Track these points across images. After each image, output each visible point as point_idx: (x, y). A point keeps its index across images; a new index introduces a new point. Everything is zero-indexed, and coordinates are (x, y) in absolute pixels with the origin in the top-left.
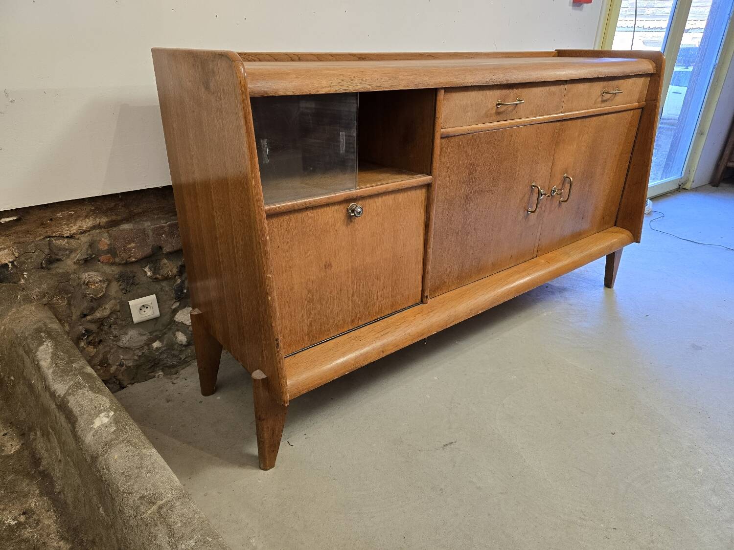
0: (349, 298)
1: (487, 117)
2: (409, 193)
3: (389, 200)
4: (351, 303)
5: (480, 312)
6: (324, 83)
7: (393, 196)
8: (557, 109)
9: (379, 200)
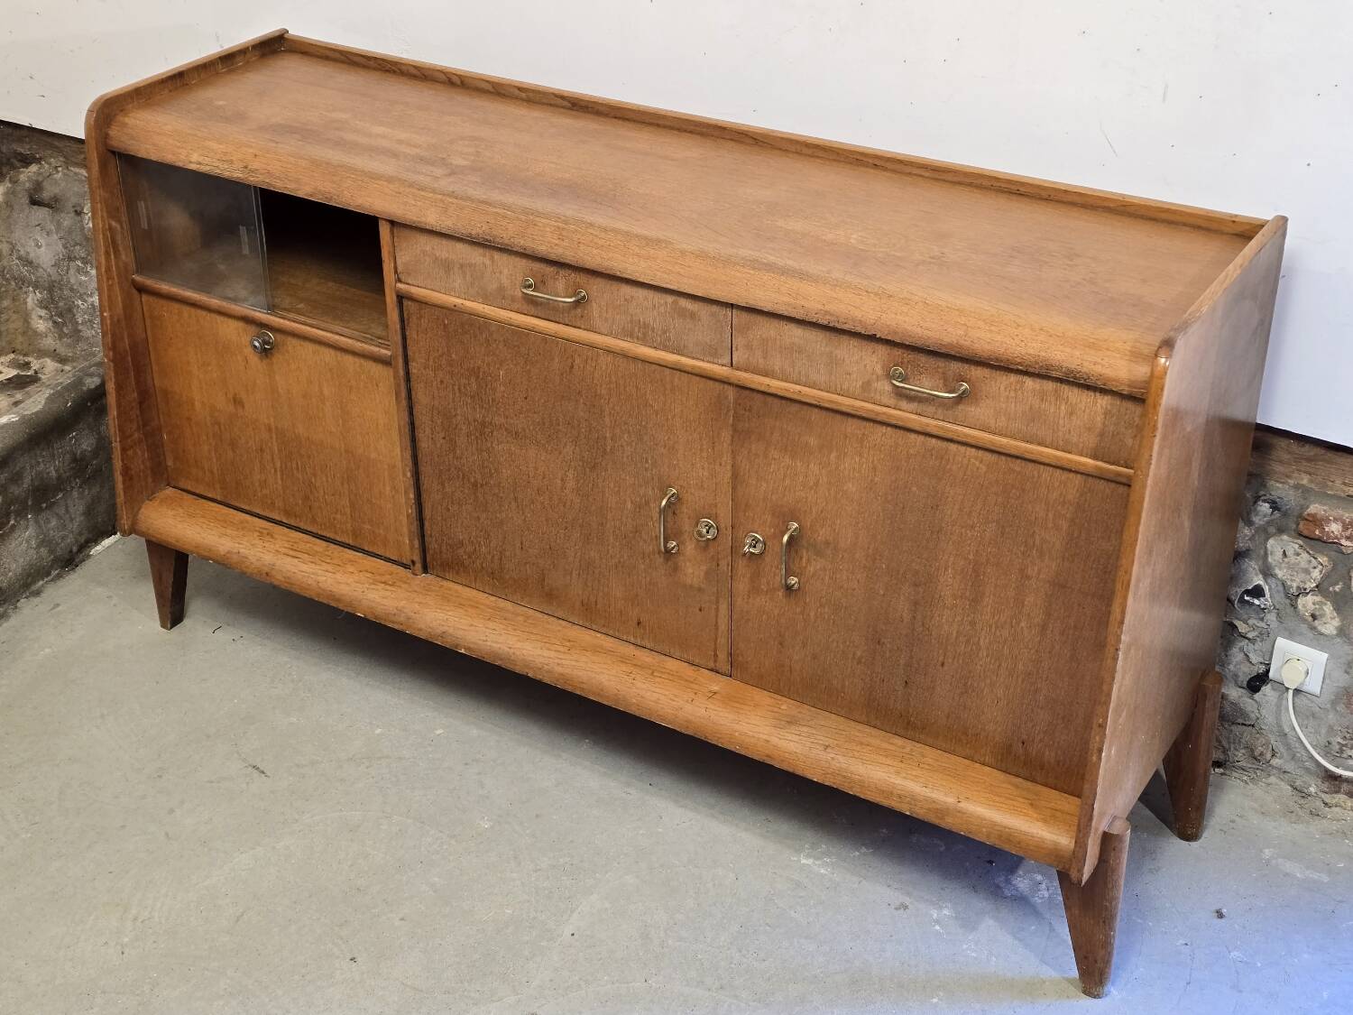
0: (276, 471)
1: (499, 298)
2: (362, 361)
3: (328, 355)
4: (280, 482)
5: (463, 651)
6: (195, 157)
7: (332, 352)
8: (711, 353)
9: (310, 347)
